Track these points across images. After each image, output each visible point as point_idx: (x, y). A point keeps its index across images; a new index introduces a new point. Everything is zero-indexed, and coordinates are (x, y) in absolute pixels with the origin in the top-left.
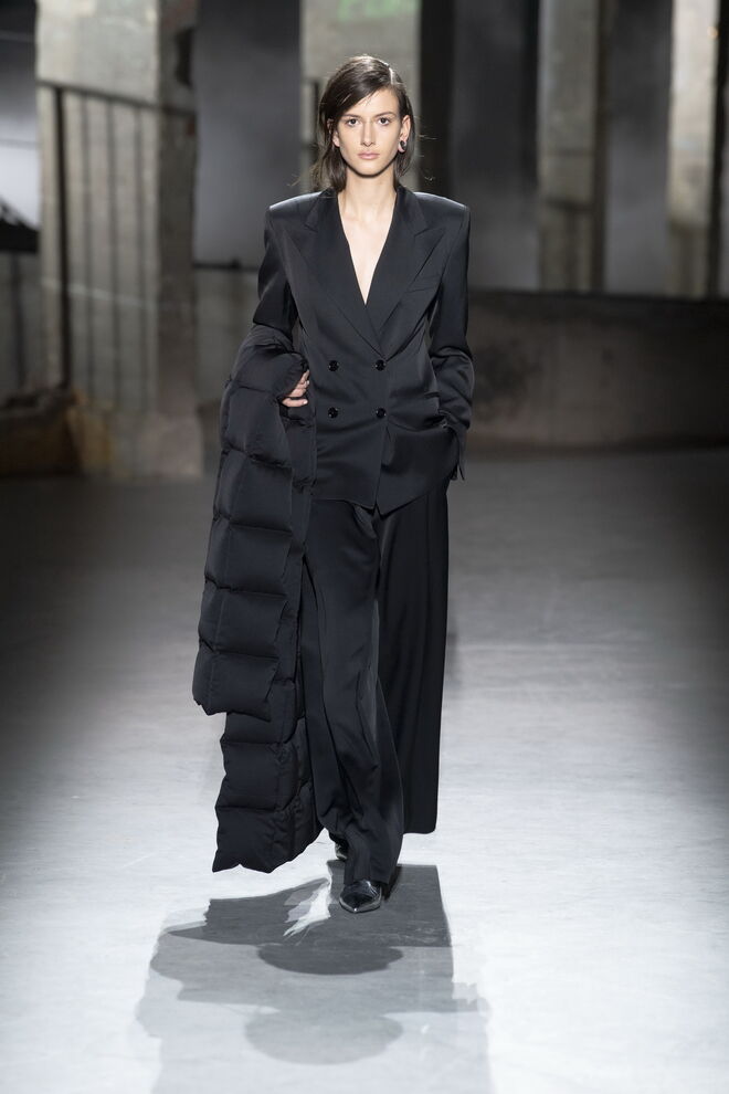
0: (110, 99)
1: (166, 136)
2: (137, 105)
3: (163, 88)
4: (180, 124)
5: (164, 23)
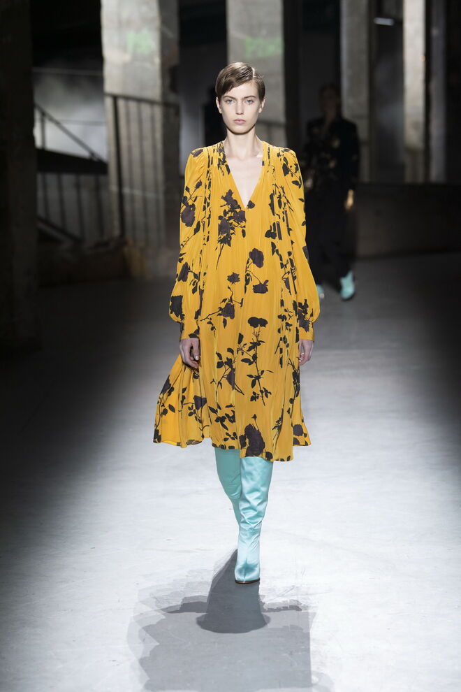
0: (139, 100)
1: (166, 117)
2: (151, 102)
3: (164, 94)
4: (172, 111)
5: (163, 64)
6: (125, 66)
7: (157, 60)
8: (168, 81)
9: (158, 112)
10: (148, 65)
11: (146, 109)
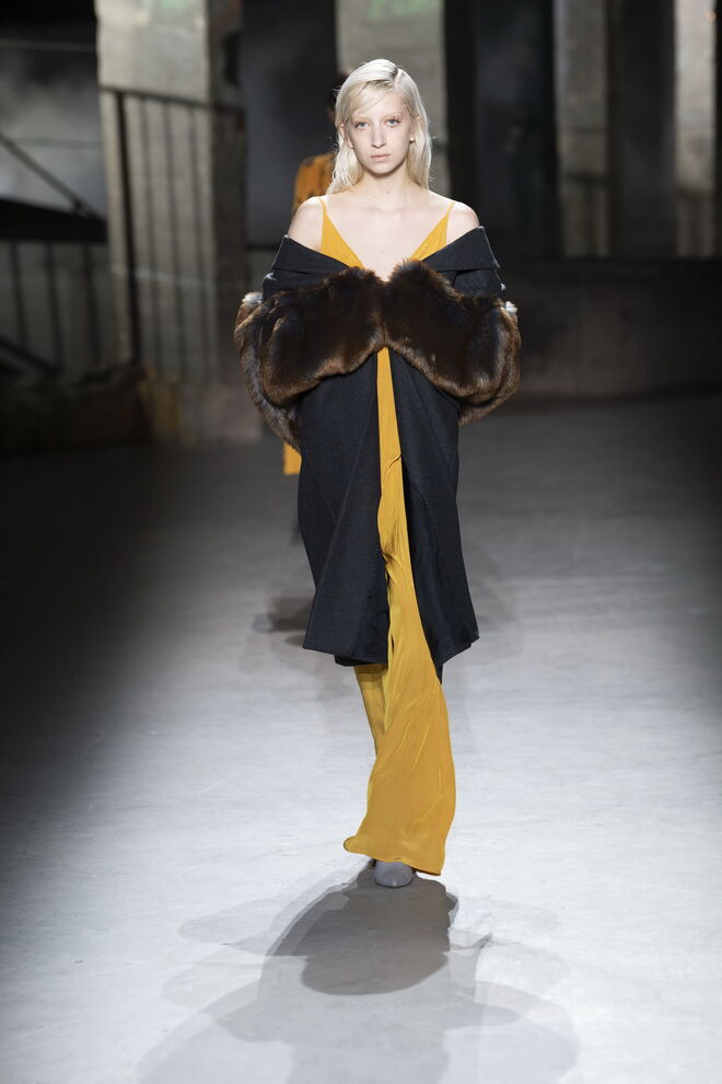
0: (166, 100)
1: (218, 131)
2: (190, 104)
3: (214, 89)
4: (229, 121)
5: (212, 29)
6: (139, 33)
7: (200, 23)
8: (221, 63)
9: (203, 122)
10: (182, 32)
11: (180, 117)
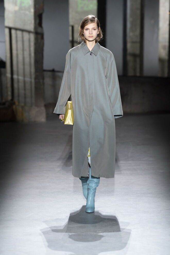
0: (23, 31)
1: (36, 39)
2: (29, 32)
3: (35, 28)
4: (39, 37)
5: (35, 12)
6: (15, 12)
7: (32, 10)
9: (32, 37)
10: (27, 12)
11: (26, 35)
